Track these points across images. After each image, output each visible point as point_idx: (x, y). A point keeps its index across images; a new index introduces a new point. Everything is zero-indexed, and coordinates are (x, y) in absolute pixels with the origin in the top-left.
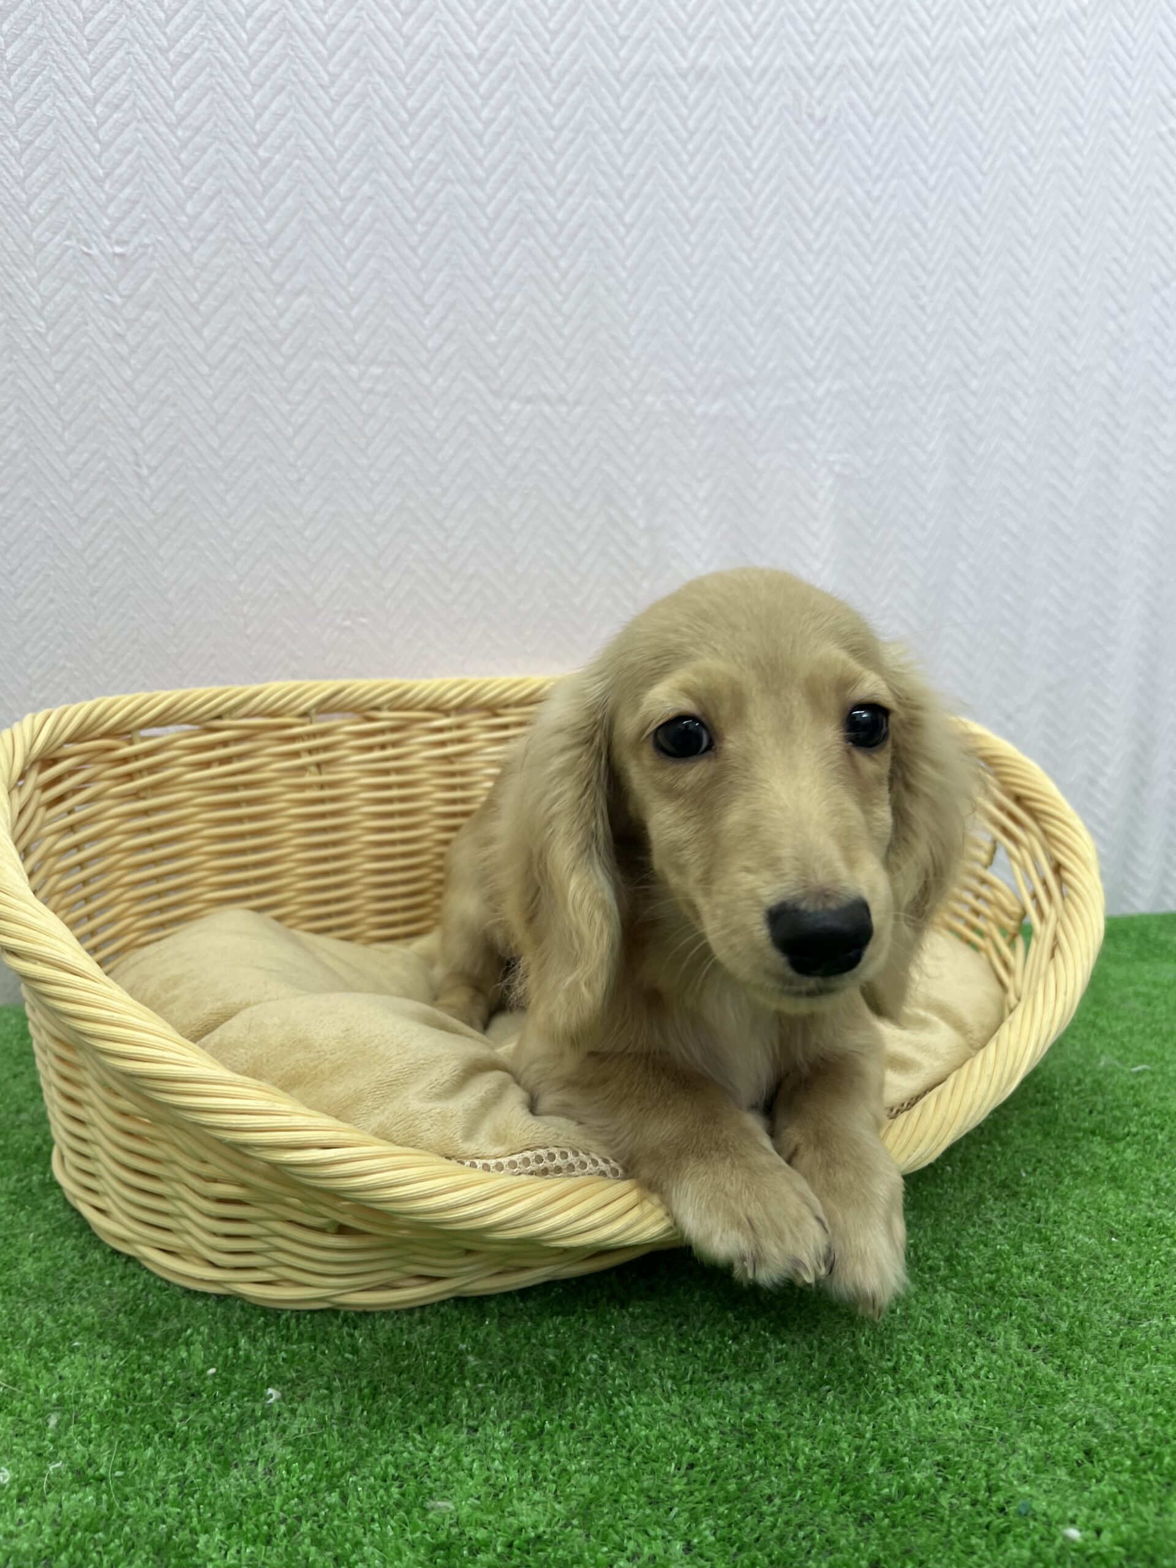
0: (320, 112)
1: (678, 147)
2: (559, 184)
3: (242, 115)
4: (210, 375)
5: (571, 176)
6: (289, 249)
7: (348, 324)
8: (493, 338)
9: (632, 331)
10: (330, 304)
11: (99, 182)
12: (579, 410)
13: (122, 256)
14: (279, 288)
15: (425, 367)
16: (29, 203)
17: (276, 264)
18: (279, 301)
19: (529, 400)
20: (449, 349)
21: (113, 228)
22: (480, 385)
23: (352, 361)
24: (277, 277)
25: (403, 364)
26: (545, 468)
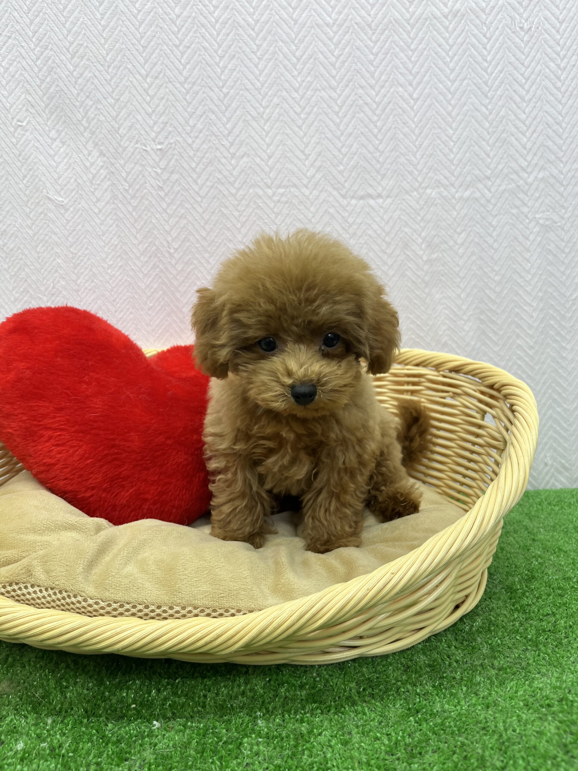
0: (252, 65)
1: (444, 54)
2: (377, 83)
3: (215, 72)
4: (202, 202)
5: (383, 78)
6: (238, 136)
7: (267, 169)
8: (342, 168)
9: (418, 157)
10: (258, 160)
11: (150, 115)
12: (389, 200)
13: (161, 150)
14: (233, 155)
15: (306, 186)
16: (119, 128)
17: (232, 144)
18: (233, 162)
19: (362, 198)
20: (318, 176)
21: (156, 137)
22: (335, 193)
23: (269, 187)
24: (232, 150)
25: (295, 186)
26: (370, 232)
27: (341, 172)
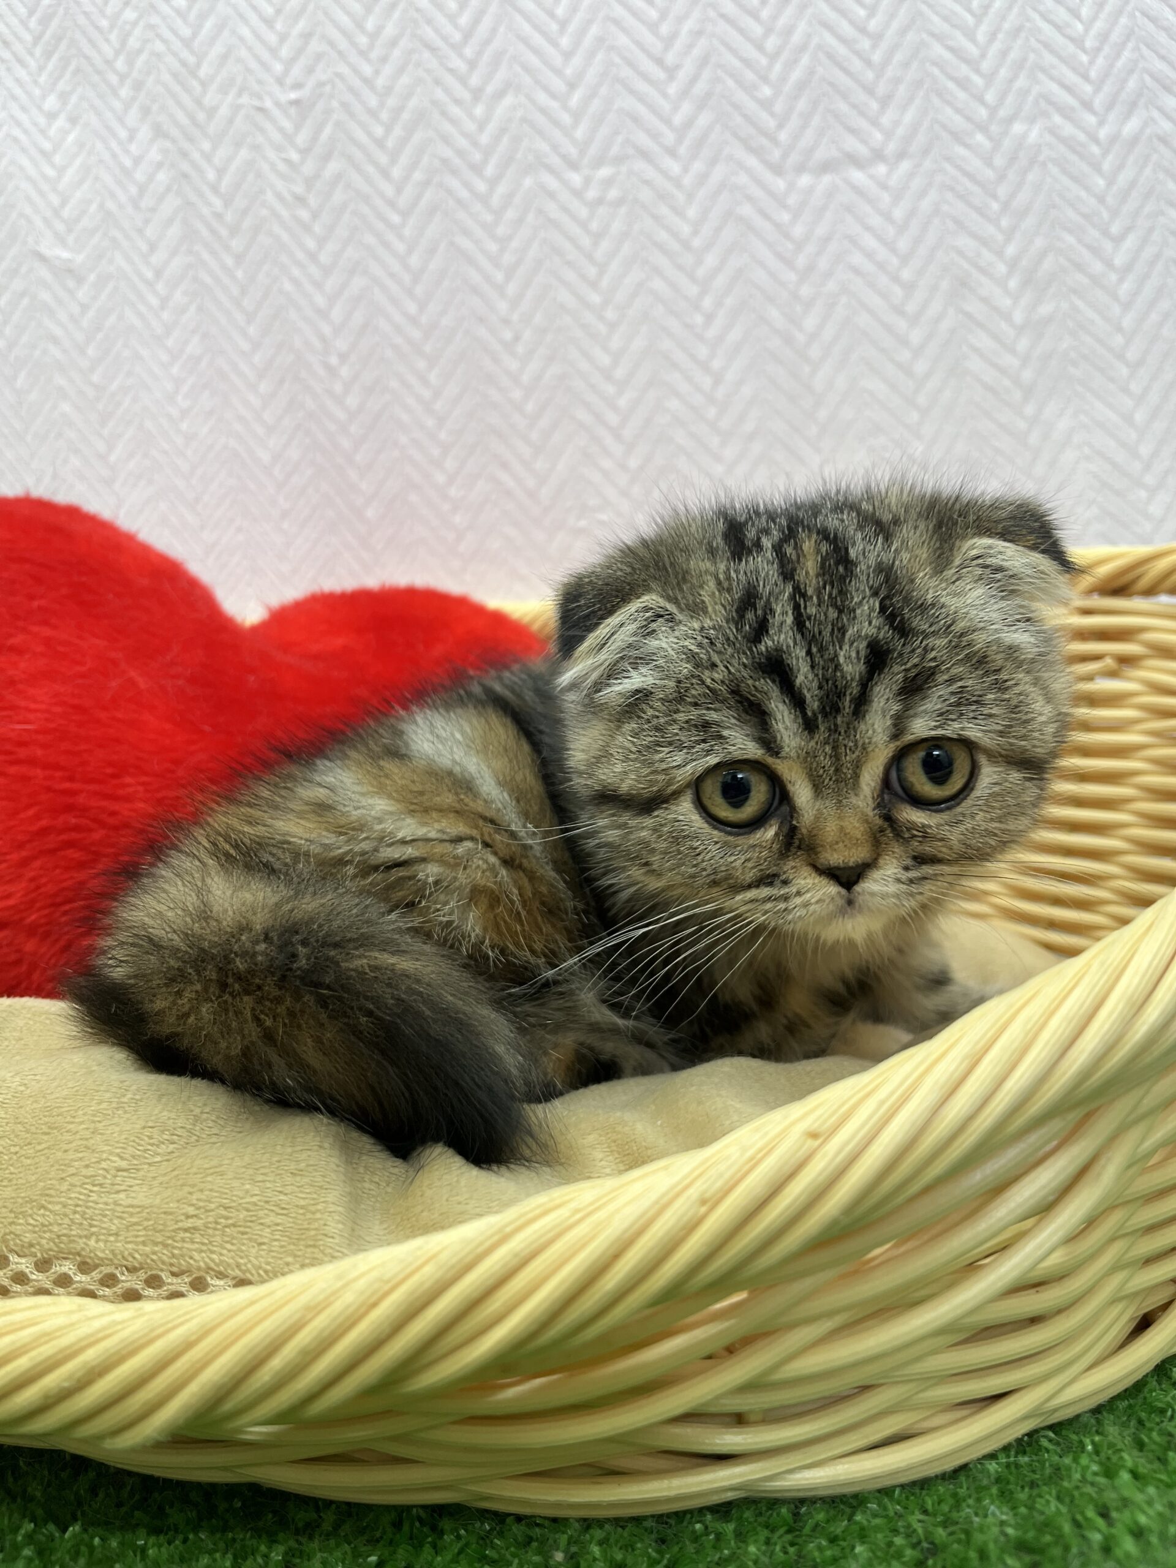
4: (403, 225)
6: (487, 42)
7: (566, 118)
8: (767, 91)
10: (542, 98)
13: (296, 103)
14: (477, 94)
17: (472, 64)
18: (479, 110)
19: (826, 167)
20: (704, 120)
21: (287, 71)
27: (766, 105)
